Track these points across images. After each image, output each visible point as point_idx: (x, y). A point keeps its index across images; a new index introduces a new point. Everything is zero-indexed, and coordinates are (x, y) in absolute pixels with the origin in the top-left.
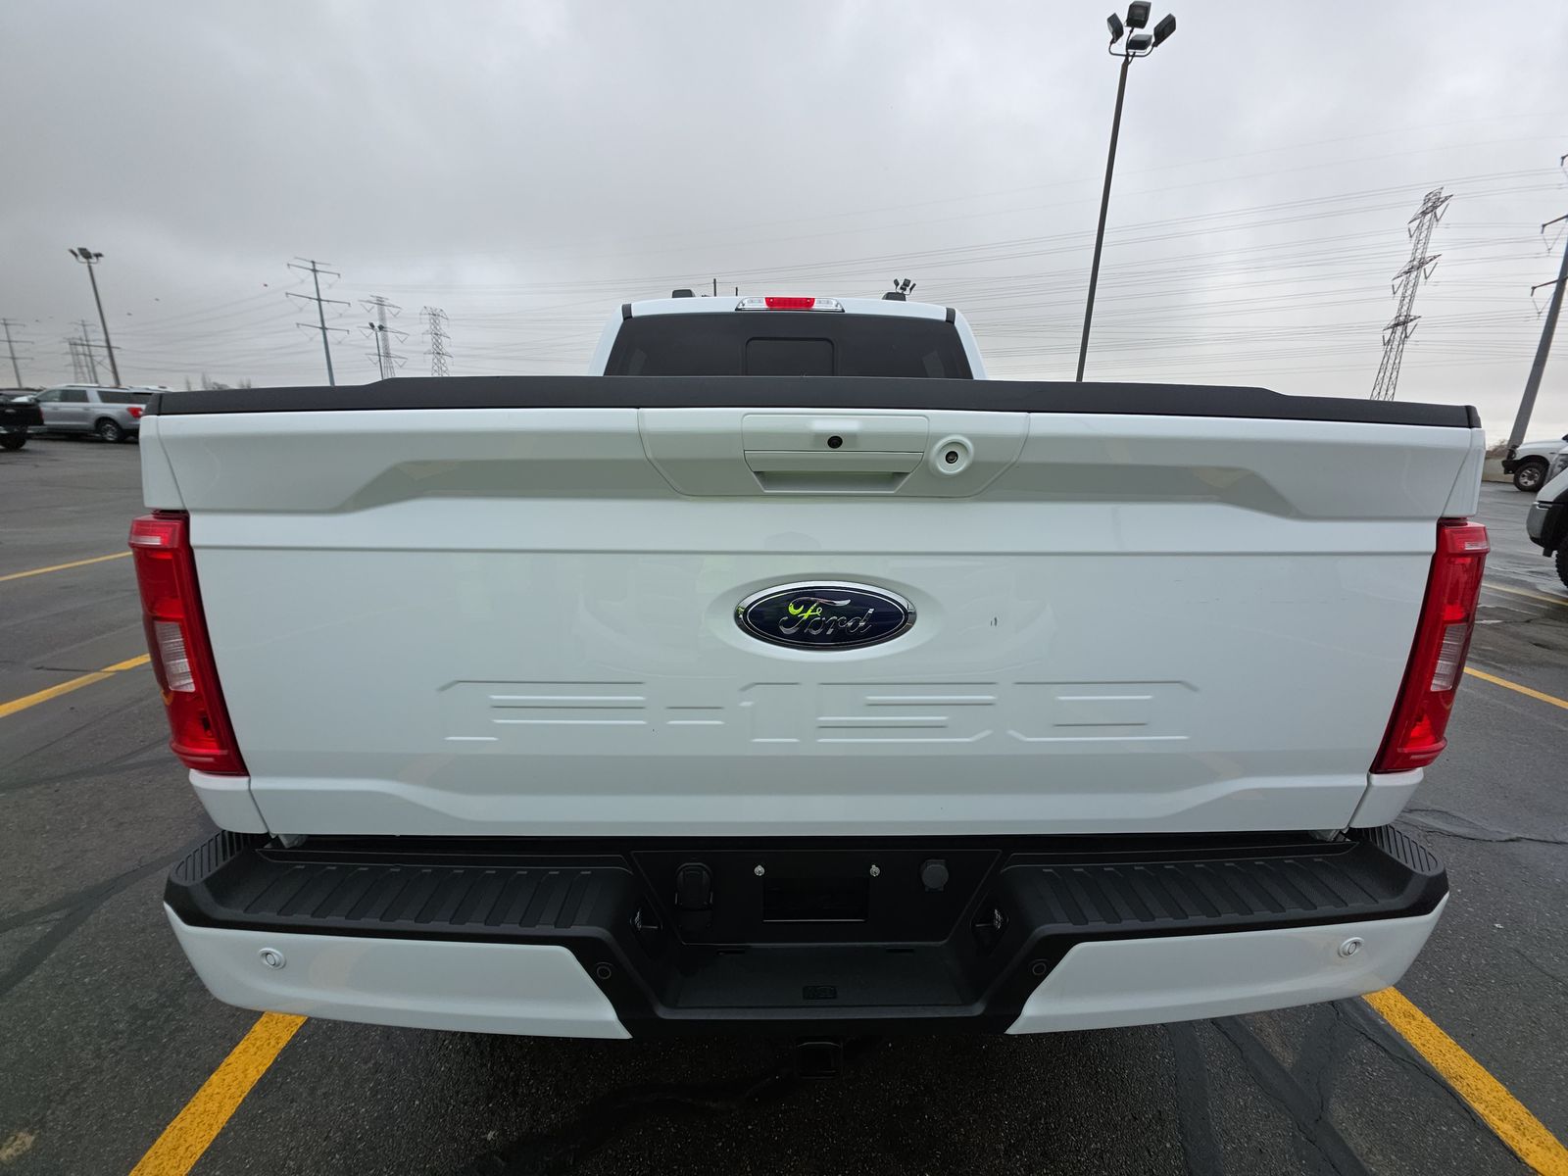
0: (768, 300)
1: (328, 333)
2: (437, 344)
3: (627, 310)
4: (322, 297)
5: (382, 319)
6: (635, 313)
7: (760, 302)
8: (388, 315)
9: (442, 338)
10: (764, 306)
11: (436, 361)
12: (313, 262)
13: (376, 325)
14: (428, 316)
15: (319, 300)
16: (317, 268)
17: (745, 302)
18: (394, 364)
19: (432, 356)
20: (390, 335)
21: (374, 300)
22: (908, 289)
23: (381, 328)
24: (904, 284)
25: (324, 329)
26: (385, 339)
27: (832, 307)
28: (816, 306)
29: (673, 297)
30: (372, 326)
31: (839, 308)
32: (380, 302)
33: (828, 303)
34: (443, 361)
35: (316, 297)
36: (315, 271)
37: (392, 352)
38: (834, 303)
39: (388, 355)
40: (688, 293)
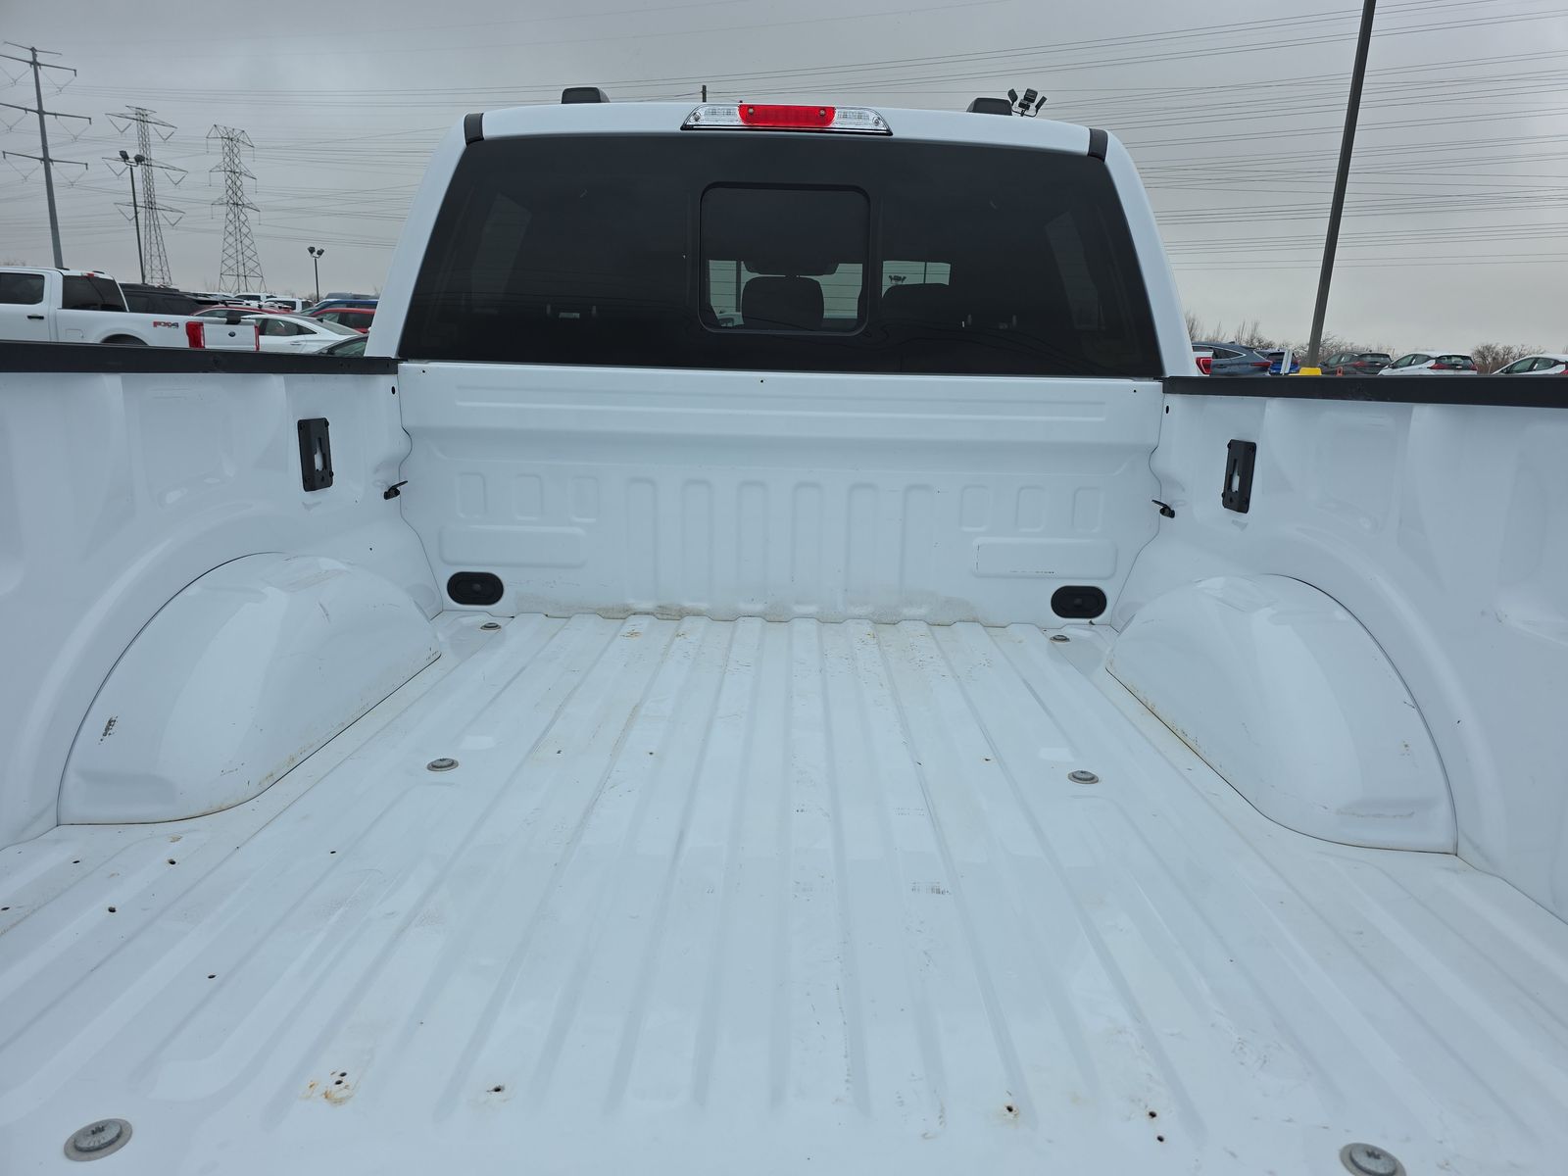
0: (743, 109)
1: (53, 167)
2: (234, 189)
3: (473, 126)
4: (45, 109)
5: (144, 143)
6: (489, 131)
7: (729, 113)
8: (153, 138)
9: (244, 178)
10: (736, 120)
11: (231, 216)
12: (33, 50)
13: (132, 155)
14: (219, 142)
15: (41, 112)
16: (38, 60)
17: (701, 112)
18: (162, 221)
19: (224, 209)
20: (157, 172)
21: (131, 113)
22: (1033, 106)
23: (139, 159)
24: (1026, 98)
25: (46, 160)
26: (148, 180)
27: (868, 125)
28: (838, 123)
29: (564, 101)
30: (125, 156)
31: (881, 127)
32: (142, 117)
33: (860, 117)
34: (242, 218)
35: (36, 108)
36: (35, 64)
37: (159, 202)
38: (873, 116)
39: (151, 206)
40: (591, 95)
